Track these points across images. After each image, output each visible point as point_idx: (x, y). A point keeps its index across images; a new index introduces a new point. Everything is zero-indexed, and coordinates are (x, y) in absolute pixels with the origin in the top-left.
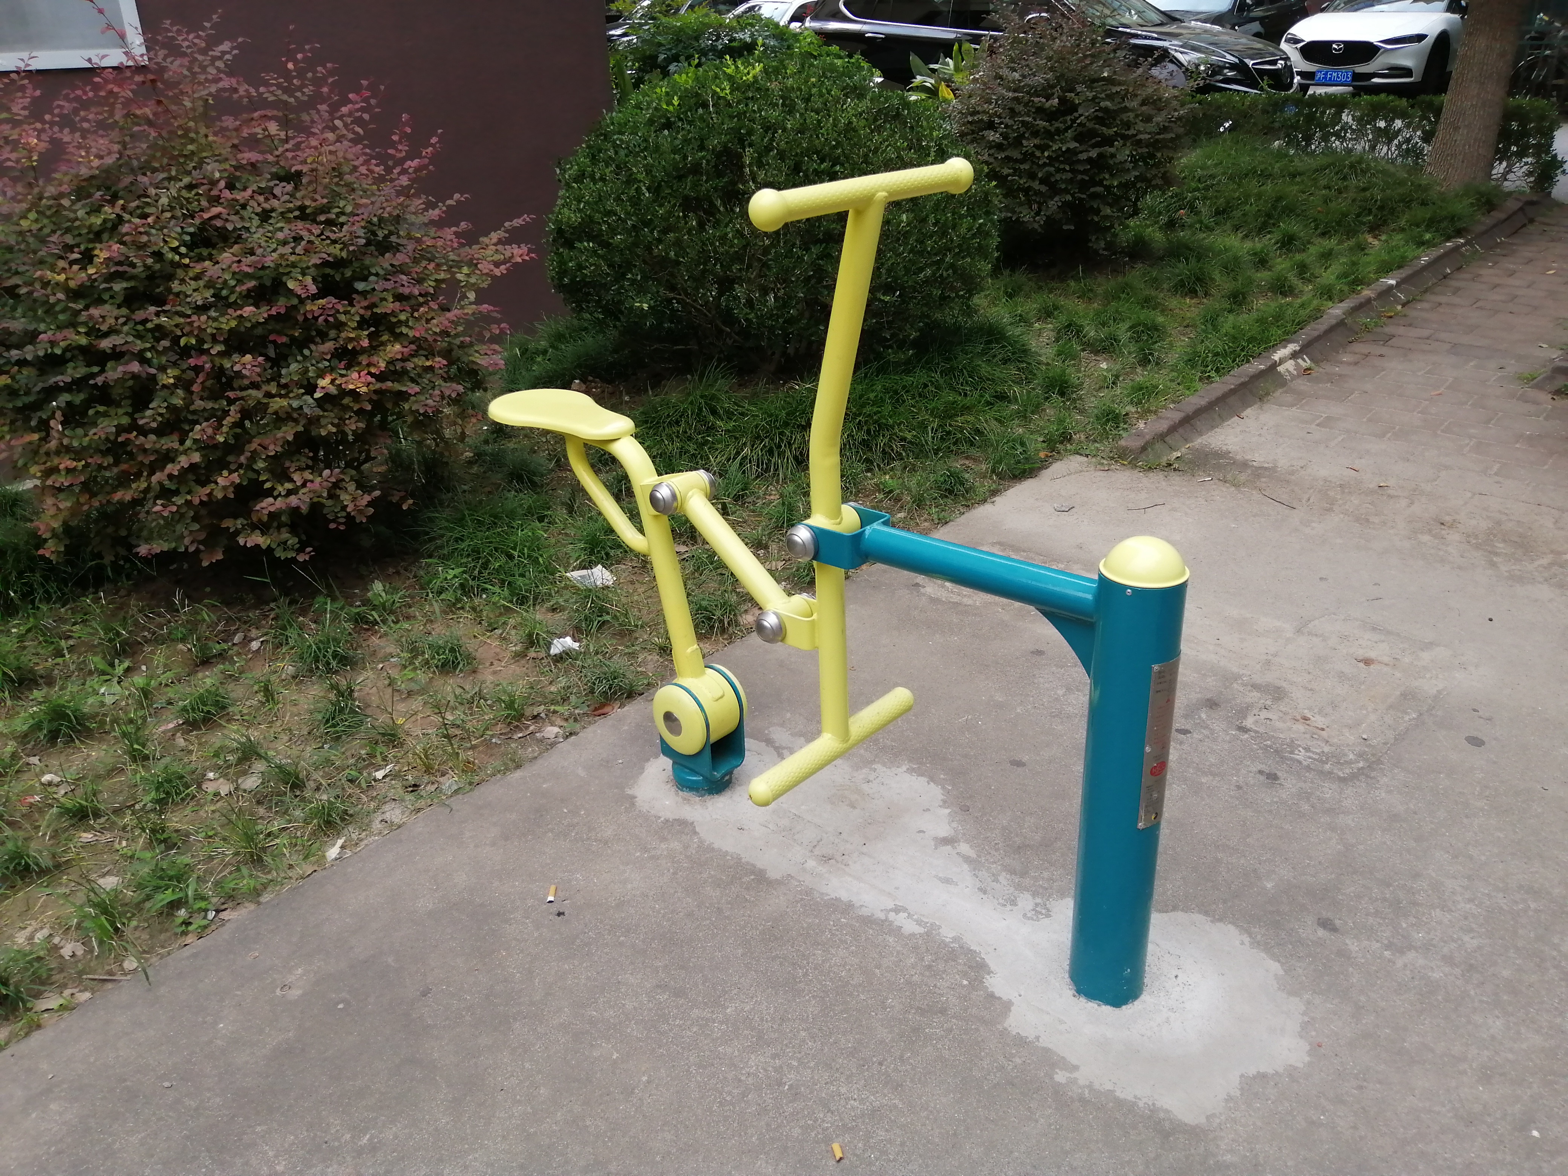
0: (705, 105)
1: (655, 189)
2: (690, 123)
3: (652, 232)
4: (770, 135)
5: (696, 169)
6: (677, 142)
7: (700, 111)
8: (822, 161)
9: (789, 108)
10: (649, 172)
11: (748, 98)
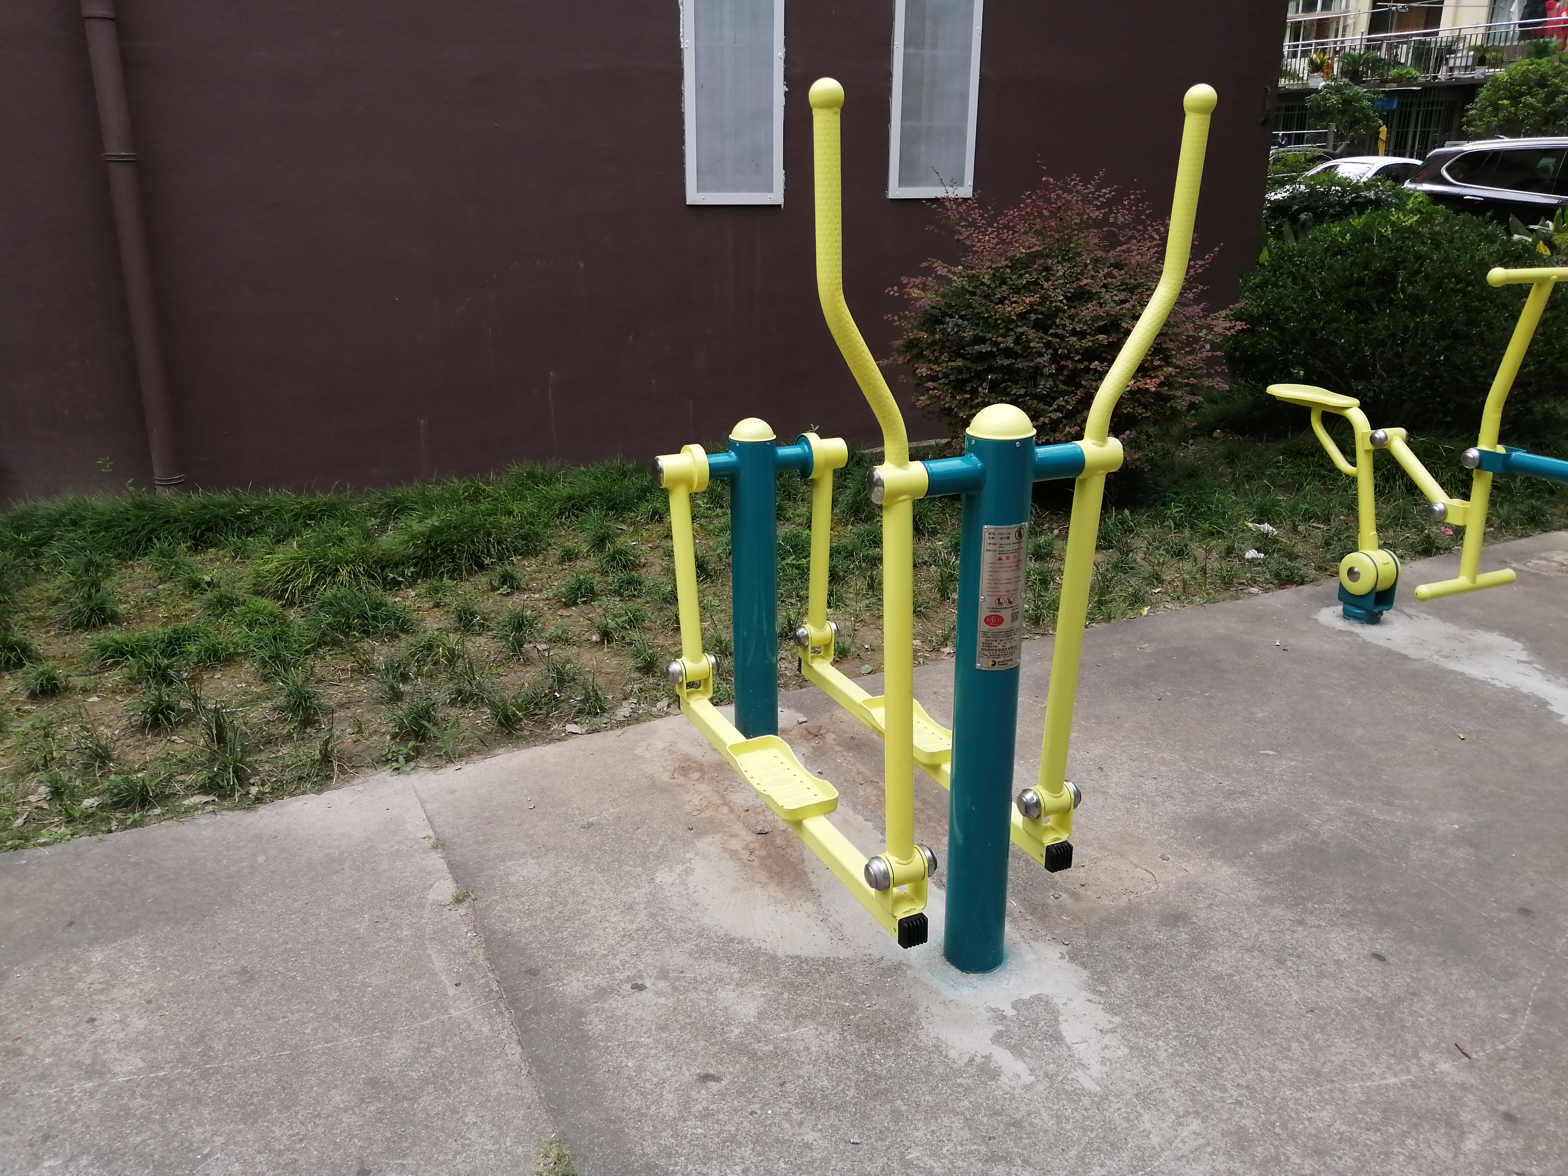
0: (1370, 240)
1: (1326, 294)
2: (1358, 252)
3: (1319, 322)
4: (1419, 262)
5: (1360, 282)
6: (1346, 264)
7: (1366, 244)
8: (1458, 283)
9: (1437, 246)
10: (1322, 283)
11: (1404, 238)
